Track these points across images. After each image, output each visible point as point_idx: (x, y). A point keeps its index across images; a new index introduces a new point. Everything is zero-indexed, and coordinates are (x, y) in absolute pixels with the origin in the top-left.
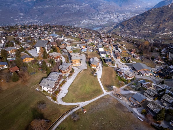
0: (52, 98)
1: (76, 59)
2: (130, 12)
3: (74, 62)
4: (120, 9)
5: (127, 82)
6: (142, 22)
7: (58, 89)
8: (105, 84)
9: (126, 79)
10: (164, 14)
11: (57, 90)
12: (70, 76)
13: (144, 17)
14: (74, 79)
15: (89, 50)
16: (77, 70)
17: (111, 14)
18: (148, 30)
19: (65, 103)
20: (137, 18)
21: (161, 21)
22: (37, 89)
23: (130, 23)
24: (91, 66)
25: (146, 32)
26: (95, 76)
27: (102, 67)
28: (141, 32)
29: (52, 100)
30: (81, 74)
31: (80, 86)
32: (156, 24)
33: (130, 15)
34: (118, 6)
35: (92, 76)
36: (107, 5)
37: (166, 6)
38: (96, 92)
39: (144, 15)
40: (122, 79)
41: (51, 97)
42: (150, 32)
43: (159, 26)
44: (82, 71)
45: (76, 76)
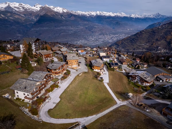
0: (29, 111)
1: (72, 59)
2: (123, 34)
3: (70, 63)
4: (113, 31)
5: (145, 88)
6: (136, 41)
7: (42, 95)
8: (116, 91)
9: (143, 85)
10: (156, 34)
11: (41, 97)
12: (64, 79)
13: (137, 37)
14: (70, 83)
15: (89, 55)
16: (74, 73)
17: (105, 35)
18: (142, 48)
19: (52, 119)
20: (130, 38)
21: (154, 41)
22: (7, 95)
23: (125, 43)
24: (93, 68)
25: (140, 50)
26: (99, 80)
27: (108, 71)
28: (135, 50)
29: (30, 114)
30: (80, 78)
31: (79, 93)
32: (149, 43)
33: (123, 36)
34: (112, 28)
35: (95, 81)
36: (102, 28)
37: (157, 27)
38: (105, 101)
39: (137, 35)
40: (137, 85)
41: (28, 108)
42: (144, 51)
43: (152, 44)
44: (82, 74)
45: (73, 79)
